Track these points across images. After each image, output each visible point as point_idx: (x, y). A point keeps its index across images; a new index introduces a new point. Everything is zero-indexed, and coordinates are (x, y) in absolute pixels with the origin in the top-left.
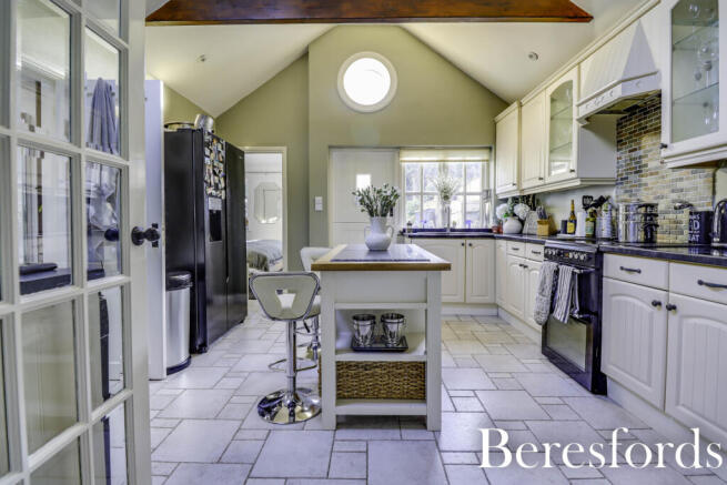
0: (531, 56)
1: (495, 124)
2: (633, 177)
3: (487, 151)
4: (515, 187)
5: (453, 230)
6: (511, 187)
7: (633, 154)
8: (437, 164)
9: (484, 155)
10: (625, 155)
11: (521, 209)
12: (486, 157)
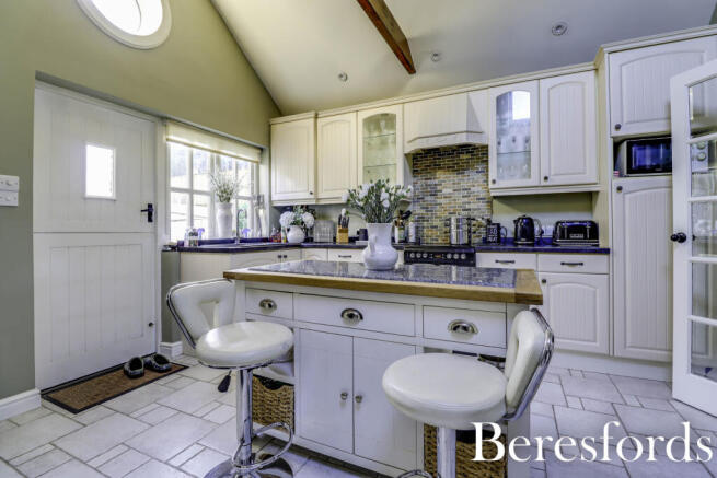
0: (341, 76)
1: (270, 126)
2: (429, 198)
3: (259, 151)
4: (312, 196)
5: (243, 241)
6: (307, 195)
7: (429, 182)
8: (209, 154)
9: (253, 155)
10: (421, 182)
11: (308, 218)
12: (256, 159)
